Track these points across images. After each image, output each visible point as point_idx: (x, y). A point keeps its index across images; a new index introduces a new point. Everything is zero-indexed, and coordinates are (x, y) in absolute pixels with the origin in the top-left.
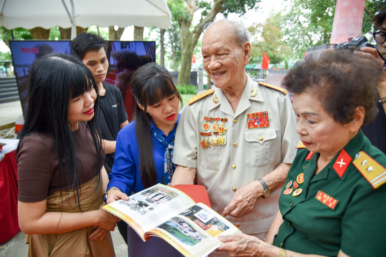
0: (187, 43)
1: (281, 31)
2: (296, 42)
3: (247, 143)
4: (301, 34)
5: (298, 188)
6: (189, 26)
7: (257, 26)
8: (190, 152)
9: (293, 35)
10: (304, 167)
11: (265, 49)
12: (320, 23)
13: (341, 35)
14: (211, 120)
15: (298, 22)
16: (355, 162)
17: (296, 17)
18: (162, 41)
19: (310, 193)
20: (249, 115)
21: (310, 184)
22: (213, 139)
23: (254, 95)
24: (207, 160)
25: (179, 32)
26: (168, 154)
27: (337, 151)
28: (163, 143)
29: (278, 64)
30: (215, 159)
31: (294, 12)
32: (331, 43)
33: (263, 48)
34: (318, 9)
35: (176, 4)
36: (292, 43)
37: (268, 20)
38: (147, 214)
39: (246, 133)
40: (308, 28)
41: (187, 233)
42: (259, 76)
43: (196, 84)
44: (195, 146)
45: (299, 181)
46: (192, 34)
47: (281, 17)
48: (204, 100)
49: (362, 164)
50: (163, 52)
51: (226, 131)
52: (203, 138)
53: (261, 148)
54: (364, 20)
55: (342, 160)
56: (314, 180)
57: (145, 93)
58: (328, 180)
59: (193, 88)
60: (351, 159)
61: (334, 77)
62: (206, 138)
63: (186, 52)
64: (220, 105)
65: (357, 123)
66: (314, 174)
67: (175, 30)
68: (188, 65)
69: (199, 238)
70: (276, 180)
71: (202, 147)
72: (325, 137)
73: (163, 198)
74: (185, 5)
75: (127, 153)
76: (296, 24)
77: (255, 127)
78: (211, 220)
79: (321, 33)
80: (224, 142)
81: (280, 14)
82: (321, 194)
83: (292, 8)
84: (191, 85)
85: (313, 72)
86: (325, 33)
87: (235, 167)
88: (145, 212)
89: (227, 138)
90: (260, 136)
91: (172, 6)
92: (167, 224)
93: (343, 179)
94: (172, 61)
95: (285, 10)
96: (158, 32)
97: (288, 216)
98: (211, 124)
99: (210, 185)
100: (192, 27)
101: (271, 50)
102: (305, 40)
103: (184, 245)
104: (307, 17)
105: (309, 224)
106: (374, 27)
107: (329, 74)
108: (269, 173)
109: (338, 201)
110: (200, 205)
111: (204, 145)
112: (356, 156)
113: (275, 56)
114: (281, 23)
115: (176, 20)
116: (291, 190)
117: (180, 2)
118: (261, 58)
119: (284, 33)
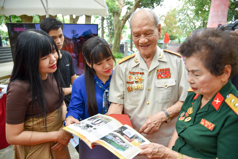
0: (118, 26)
1: (176, 20)
2: (185, 26)
3: (156, 88)
4: (189, 22)
5: (188, 117)
6: (119, 16)
7: (161, 17)
8: (119, 94)
9: (184, 22)
10: (192, 104)
11: (166, 31)
12: (201, 15)
13: (214, 22)
14: (133, 73)
15: (187, 14)
16: (226, 101)
17: (186, 11)
18: (102, 25)
19: (197, 120)
20: (158, 70)
21: (196, 114)
22: (135, 85)
23: (161, 58)
24: (130, 99)
25: (113, 20)
26: (105, 95)
27: (214, 94)
28: (102, 88)
29: (174, 40)
30: (136, 98)
31: (185, 8)
32: (207, 27)
33: (165, 30)
34: (199, 6)
35: (111, 3)
36: (183, 27)
37: (168, 13)
38: (92, 132)
39: (156, 81)
40: (193, 18)
41: (119, 143)
42: (162, 47)
43: (123, 52)
44: (123, 90)
45: (189, 112)
46: (121, 21)
47: (176, 11)
48: (128, 61)
49: (231, 101)
50: (103, 32)
51: (143, 80)
52: (128, 85)
53: (165, 91)
54: (228, 13)
55: (218, 99)
56: (199, 112)
57: (92, 55)
58: (209, 112)
59: (121, 54)
60: (223, 98)
61: (210, 46)
62: (130, 85)
63: (117, 32)
64: (139, 64)
65: (226, 75)
66: (199, 108)
67: (110, 19)
68: (118, 40)
69: (127, 146)
70: (175, 112)
71: (127, 91)
72: (206, 85)
73: (102, 122)
74: (117, 3)
75: (79, 95)
76: (185, 16)
77: (162, 78)
78: (134, 136)
79: (201, 21)
80: (142, 87)
81: (176, 9)
82: (203, 121)
83: (183, 5)
84: (120, 53)
85: (197, 43)
86: (203, 21)
87: (149, 104)
88: (91, 131)
89: (144, 85)
90: (165, 84)
91: (109, 4)
92: (106, 137)
93: (218, 111)
94: (108, 38)
95: (179, 7)
96: (100, 19)
97: (182, 134)
98: (134, 76)
99: (132, 115)
100: (121, 17)
101: (170, 31)
102: (191, 25)
103: (118, 151)
104: (192, 11)
105: (196, 140)
106: (234, 17)
107: (207, 44)
108: (170, 107)
109: (215, 125)
110: (126, 126)
111: (129, 89)
112: (227, 97)
113: (172, 35)
114: (176, 15)
115: (111, 12)
116: (184, 118)
117: (114, 1)
118: (163, 36)
119: (178, 21)
